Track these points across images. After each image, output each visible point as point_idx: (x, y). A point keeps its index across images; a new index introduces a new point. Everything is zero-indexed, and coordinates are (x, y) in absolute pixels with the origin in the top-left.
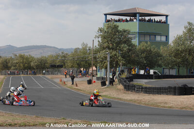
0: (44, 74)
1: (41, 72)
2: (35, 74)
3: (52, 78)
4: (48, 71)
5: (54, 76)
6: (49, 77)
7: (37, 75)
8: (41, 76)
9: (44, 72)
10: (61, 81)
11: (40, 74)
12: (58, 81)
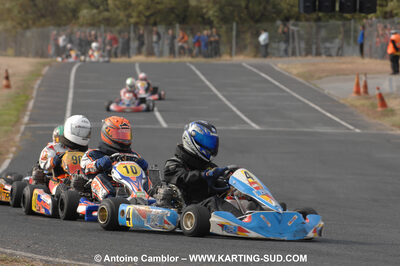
0: (264, 51)
1: (248, 37)
2: (216, 53)
3: (310, 76)
4: (287, 37)
5: (323, 63)
6: (293, 66)
7: (225, 59)
8: (245, 60)
9: (263, 38)
10: (362, 90)
11: (241, 49)
12: (342, 89)
